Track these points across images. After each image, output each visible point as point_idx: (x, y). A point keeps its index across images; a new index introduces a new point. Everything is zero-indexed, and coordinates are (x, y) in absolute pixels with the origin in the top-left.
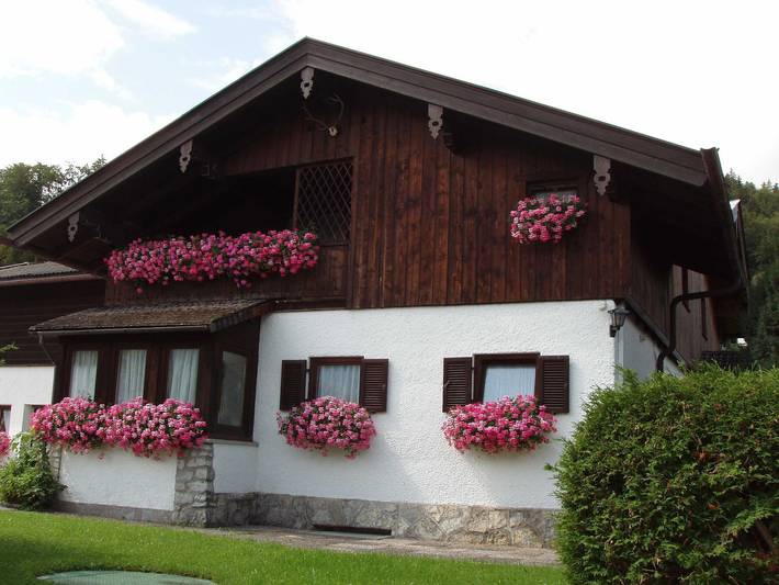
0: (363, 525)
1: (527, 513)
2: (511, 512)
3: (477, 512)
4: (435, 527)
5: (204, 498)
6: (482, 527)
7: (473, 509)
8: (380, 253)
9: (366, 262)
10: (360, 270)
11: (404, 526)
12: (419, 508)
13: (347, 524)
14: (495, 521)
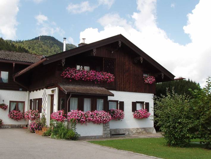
0: (121, 133)
1: (144, 128)
2: (142, 128)
3: (138, 129)
4: (132, 132)
5: (109, 132)
6: (139, 131)
7: (137, 128)
8: (121, 80)
9: (119, 81)
10: (118, 83)
11: (127, 133)
12: (129, 129)
13: (118, 133)
14: (140, 130)
